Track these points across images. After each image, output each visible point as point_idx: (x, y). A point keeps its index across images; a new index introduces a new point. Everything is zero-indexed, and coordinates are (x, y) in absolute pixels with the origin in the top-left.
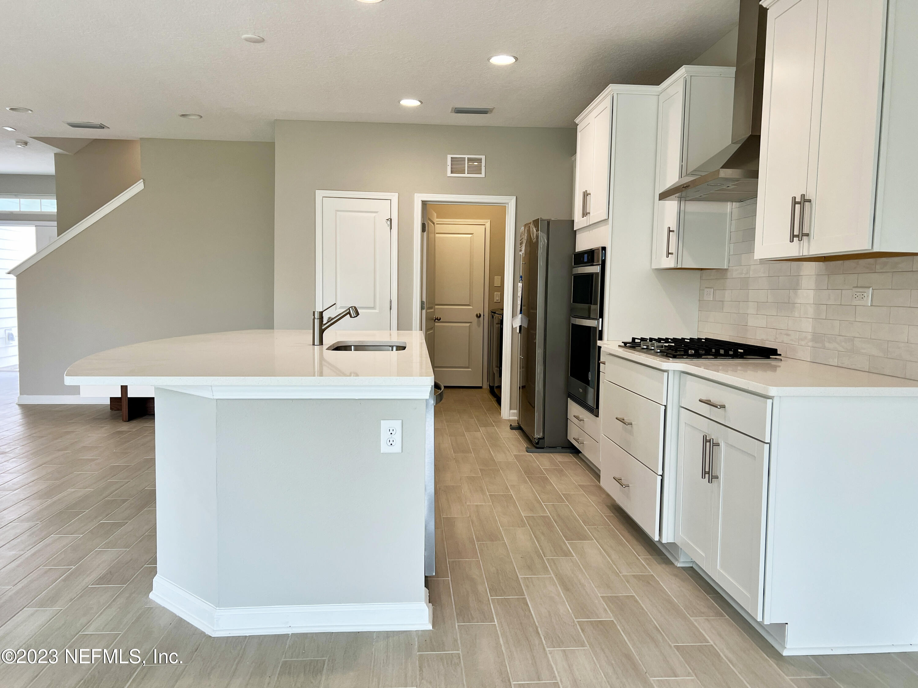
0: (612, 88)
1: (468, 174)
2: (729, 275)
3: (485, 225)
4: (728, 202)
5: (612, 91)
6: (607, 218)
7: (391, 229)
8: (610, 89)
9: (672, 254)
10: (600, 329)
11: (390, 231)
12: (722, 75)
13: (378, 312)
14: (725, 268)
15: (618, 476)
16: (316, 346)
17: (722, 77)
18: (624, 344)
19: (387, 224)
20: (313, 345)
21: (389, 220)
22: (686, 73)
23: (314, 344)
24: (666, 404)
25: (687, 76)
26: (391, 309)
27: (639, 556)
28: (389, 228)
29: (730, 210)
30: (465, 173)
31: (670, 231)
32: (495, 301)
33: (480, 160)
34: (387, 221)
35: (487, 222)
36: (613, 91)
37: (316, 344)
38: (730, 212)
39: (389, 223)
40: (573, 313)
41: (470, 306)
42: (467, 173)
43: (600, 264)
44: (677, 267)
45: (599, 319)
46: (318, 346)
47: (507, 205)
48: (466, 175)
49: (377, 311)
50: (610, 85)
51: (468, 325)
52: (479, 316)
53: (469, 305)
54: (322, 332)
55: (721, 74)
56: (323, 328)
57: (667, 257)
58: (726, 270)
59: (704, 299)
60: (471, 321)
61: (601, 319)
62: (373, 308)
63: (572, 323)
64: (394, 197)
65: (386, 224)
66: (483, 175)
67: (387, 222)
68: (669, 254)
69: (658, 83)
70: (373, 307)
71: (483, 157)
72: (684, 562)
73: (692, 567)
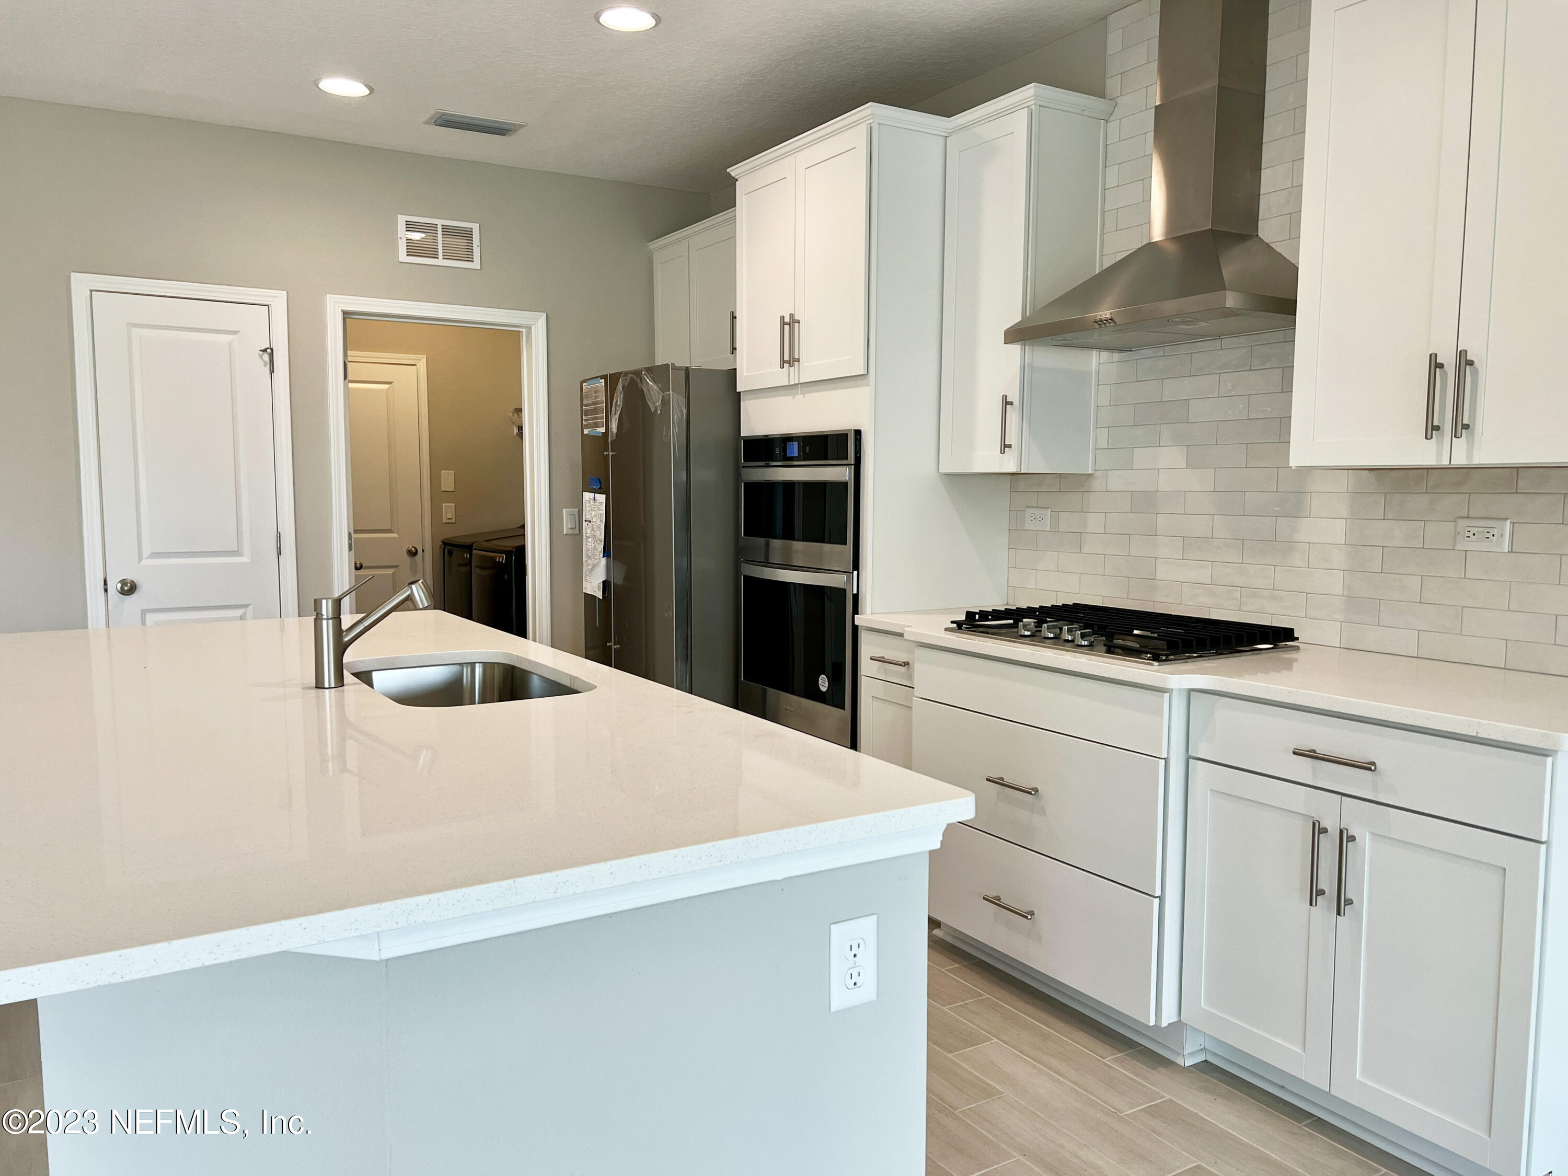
0: (871, 110)
1: (445, 261)
2: (1097, 485)
3: (415, 365)
4: (1093, 351)
5: (871, 116)
6: (866, 373)
7: (272, 371)
8: (869, 111)
9: (1010, 446)
10: (855, 592)
11: (269, 376)
12: (1085, 113)
13: (249, 561)
14: (1090, 472)
15: (991, 894)
16: (327, 691)
17: (1084, 115)
18: (957, 626)
19: (263, 360)
20: (317, 687)
21: (269, 351)
22: (1034, 99)
23: (319, 685)
24: (1166, 756)
25: (1034, 104)
26: (279, 553)
27: (1104, 1058)
28: (267, 369)
29: (1096, 365)
30: (438, 258)
31: (1006, 403)
32: (444, 521)
33: (468, 234)
34: (261, 352)
35: (420, 360)
36: (873, 117)
37: (327, 685)
38: (1096, 371)
39: (266, 357)
40: (740, 555)
41: (393, 532)
42: (443, 258)
43: (852, 465)
44: (1021, 470)
45: (853, 573)
46: (333, 690)
47: (524, 330)
48: (440, 261)
49: (245, 559)
50: (870, 104)
51: (391, 571)
52: (413, 553)
53: (391, 530)
54: (341, 648)
55: (1085, 109)
56: (346, 639)
57: (1001, 453)
58: (1089, 476)
59: (1026, 528)
60: (398, 564)
61: (855, 573)
62: (237, 553)
63: (745, 577)
64: (278, 300)
65: (261, 360)
66: (476, 265)
67: (261, 357)
68: (1005, 446)
69: (949, 113)
70: (237, 550)
71: (475, 228)
72: (1192, 1054)
73: (1206, 1061)
